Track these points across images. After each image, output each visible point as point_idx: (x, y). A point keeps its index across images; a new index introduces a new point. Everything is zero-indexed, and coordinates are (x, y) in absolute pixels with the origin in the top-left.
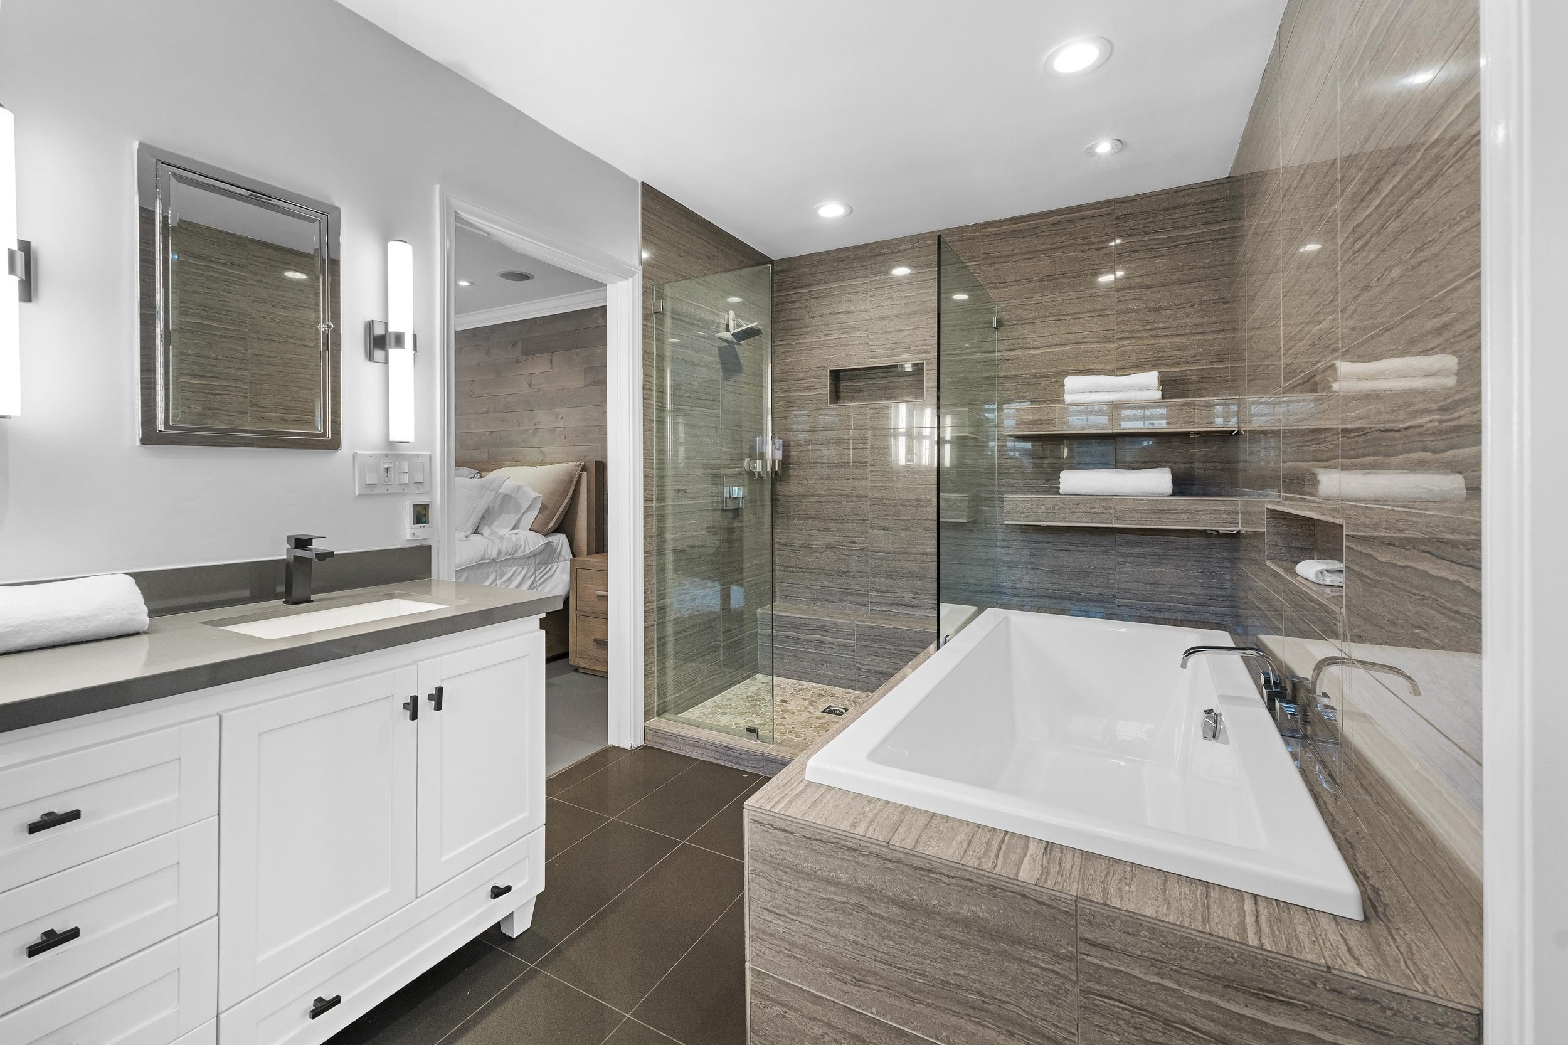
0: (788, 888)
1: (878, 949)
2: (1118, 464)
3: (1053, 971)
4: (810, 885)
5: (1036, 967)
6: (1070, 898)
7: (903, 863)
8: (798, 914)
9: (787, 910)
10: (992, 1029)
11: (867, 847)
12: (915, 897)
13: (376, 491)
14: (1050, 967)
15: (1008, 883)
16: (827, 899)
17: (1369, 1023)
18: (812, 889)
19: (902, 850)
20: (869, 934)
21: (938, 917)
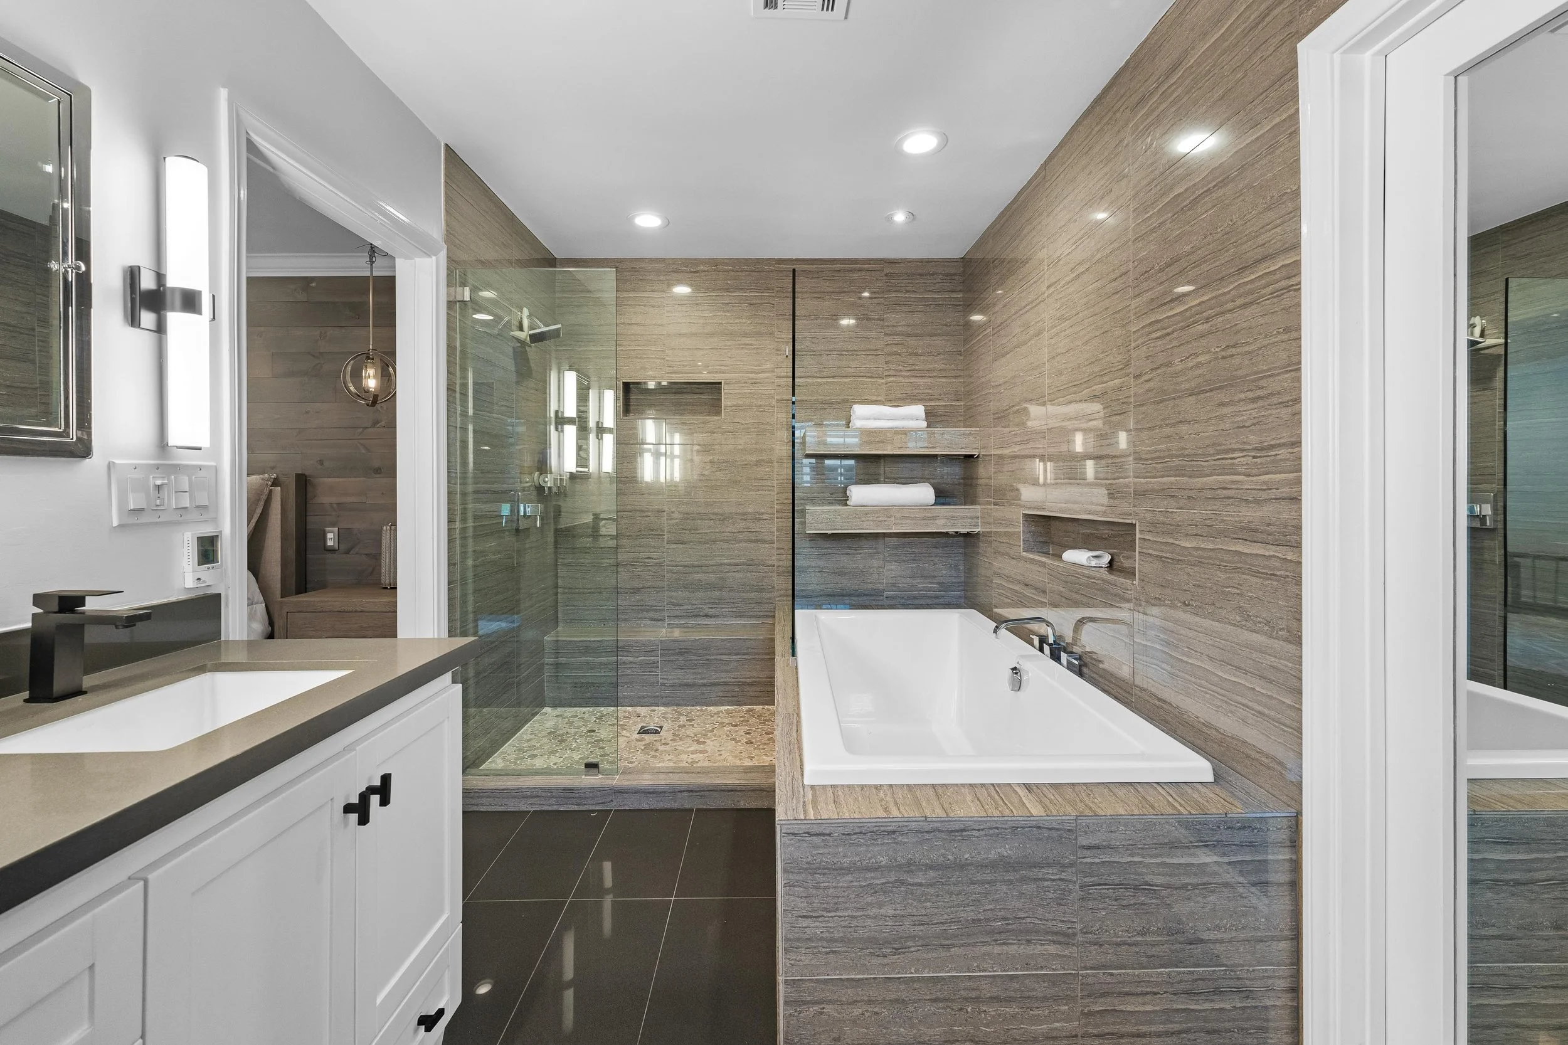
0: (826, 888)
1: (916, 914)
2: (887, 480)
3: (1060, 879)
4: (849, 878)
5: (1047, 881)
6: (1072, 818)
7: (939, 831)
8: (837, 910)
9: (826, 910)
10: (1014, 944)
11: (906, 826)
12: (950, 857)
13: (144, 519)
14: (1058, 877)
15: (1026, 821)
16: (868, 885)
17: (1246, 842)
18: (852, 881)
19: (939, 819)
20: (908, 904)
21: (970, 868)
